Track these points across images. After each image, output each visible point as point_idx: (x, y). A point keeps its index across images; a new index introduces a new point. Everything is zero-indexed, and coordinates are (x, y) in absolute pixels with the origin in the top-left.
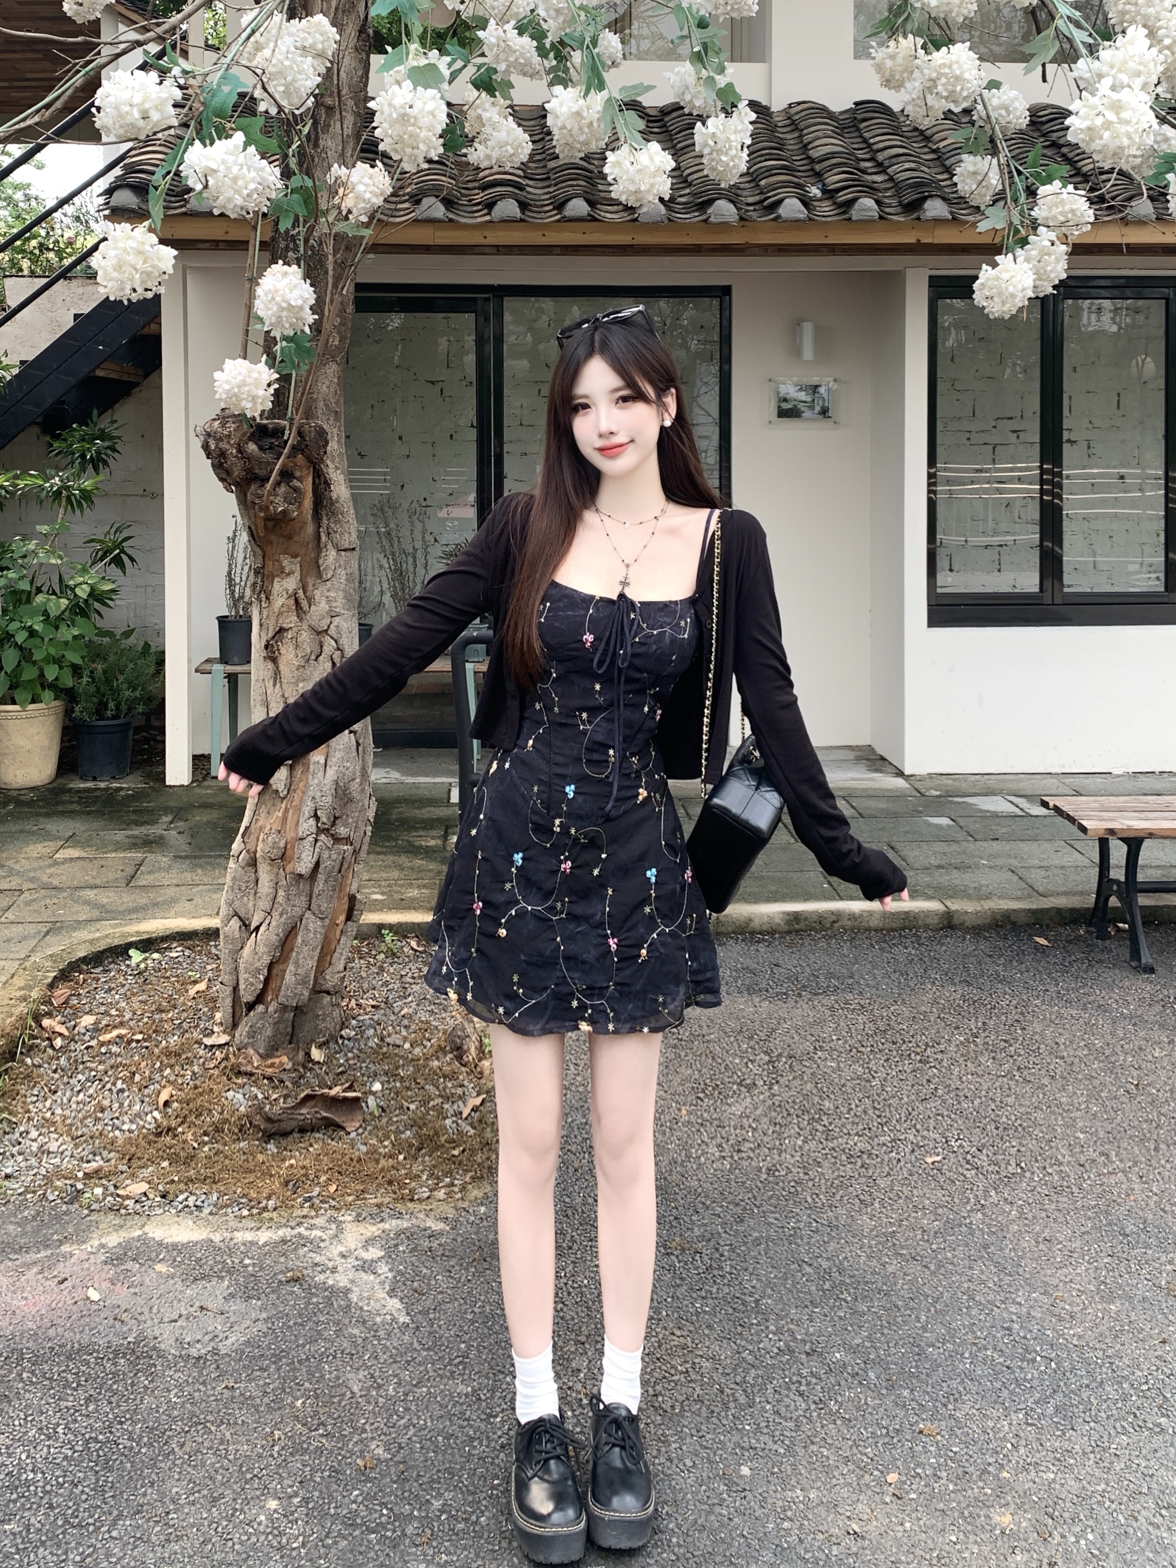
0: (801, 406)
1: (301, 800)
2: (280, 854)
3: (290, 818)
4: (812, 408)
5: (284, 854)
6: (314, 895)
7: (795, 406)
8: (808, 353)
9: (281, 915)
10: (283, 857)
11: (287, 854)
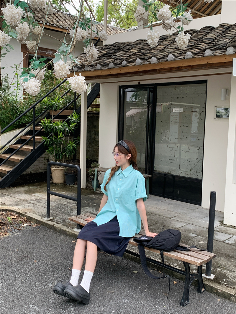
0: (223, 114)
4: (225, 115)
8: (222, 99)
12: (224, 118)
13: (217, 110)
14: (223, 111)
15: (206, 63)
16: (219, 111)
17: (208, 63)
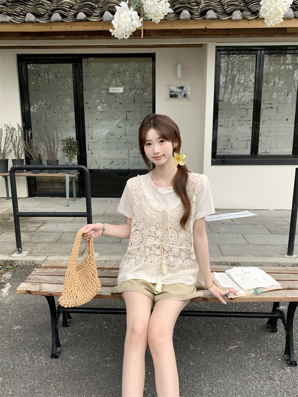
0: (177, 93)
4: (181, 94)
7: (176, 94)
8: (179, 75)
12: (180, 98)
13: (170, 89)
14: (178, 90)
15: (204, 28)
16: (173, 91)
17: (206, 27)
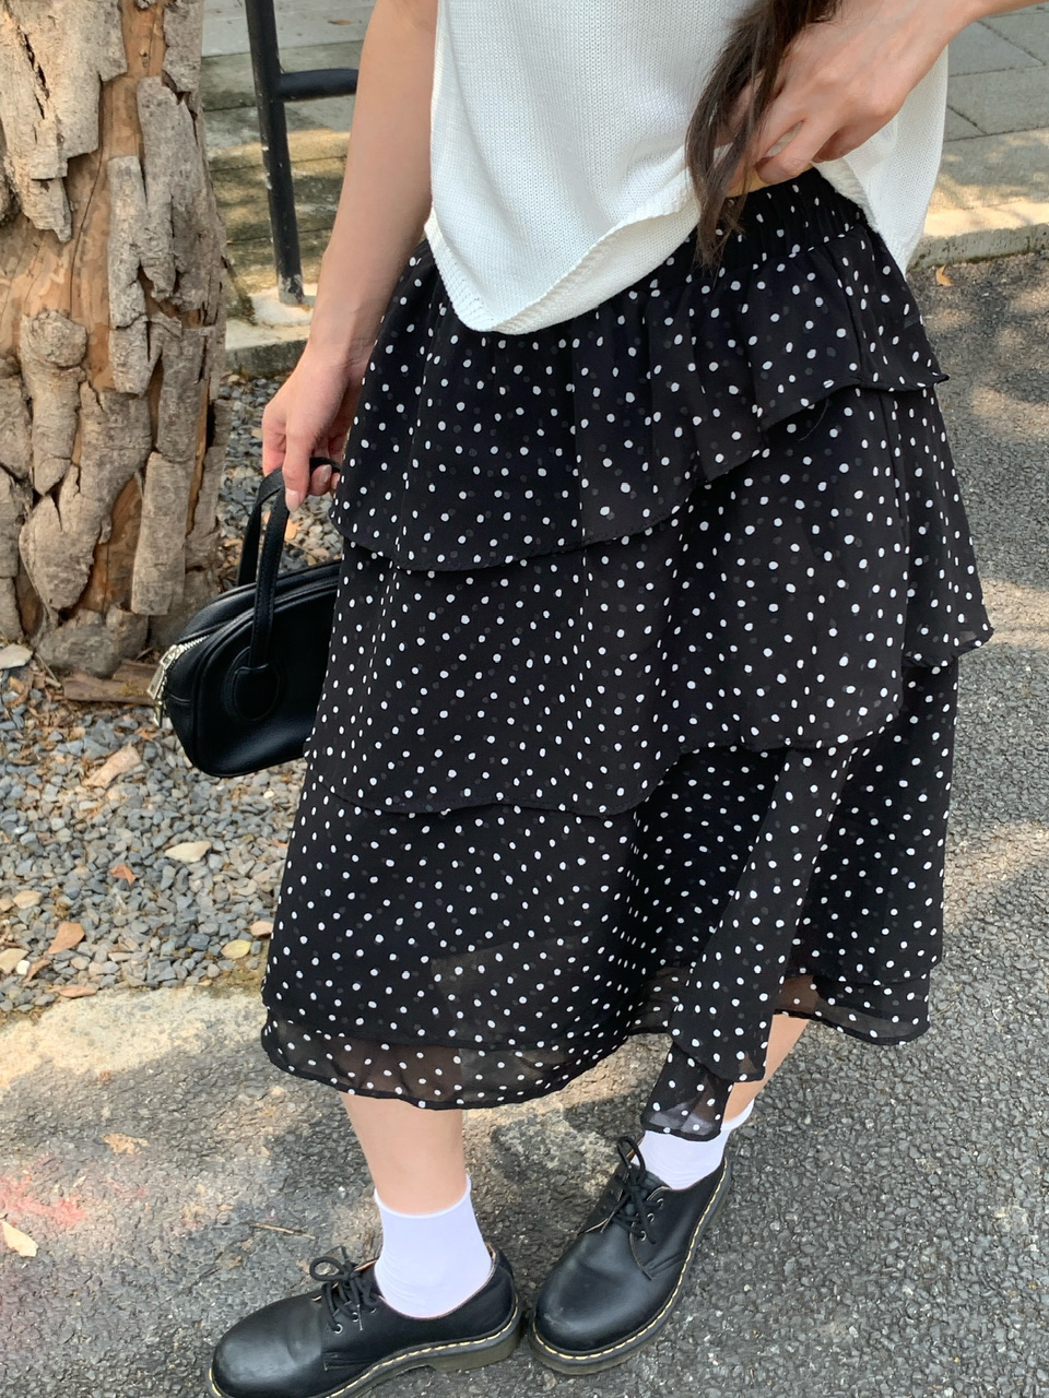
1: (104, 250)
2: (78, 356)
3: (85, 286)
5: (85, 356)
6: (161, 425)
9: (101, 464)
10: (84, 363)
11: (94, 356)
